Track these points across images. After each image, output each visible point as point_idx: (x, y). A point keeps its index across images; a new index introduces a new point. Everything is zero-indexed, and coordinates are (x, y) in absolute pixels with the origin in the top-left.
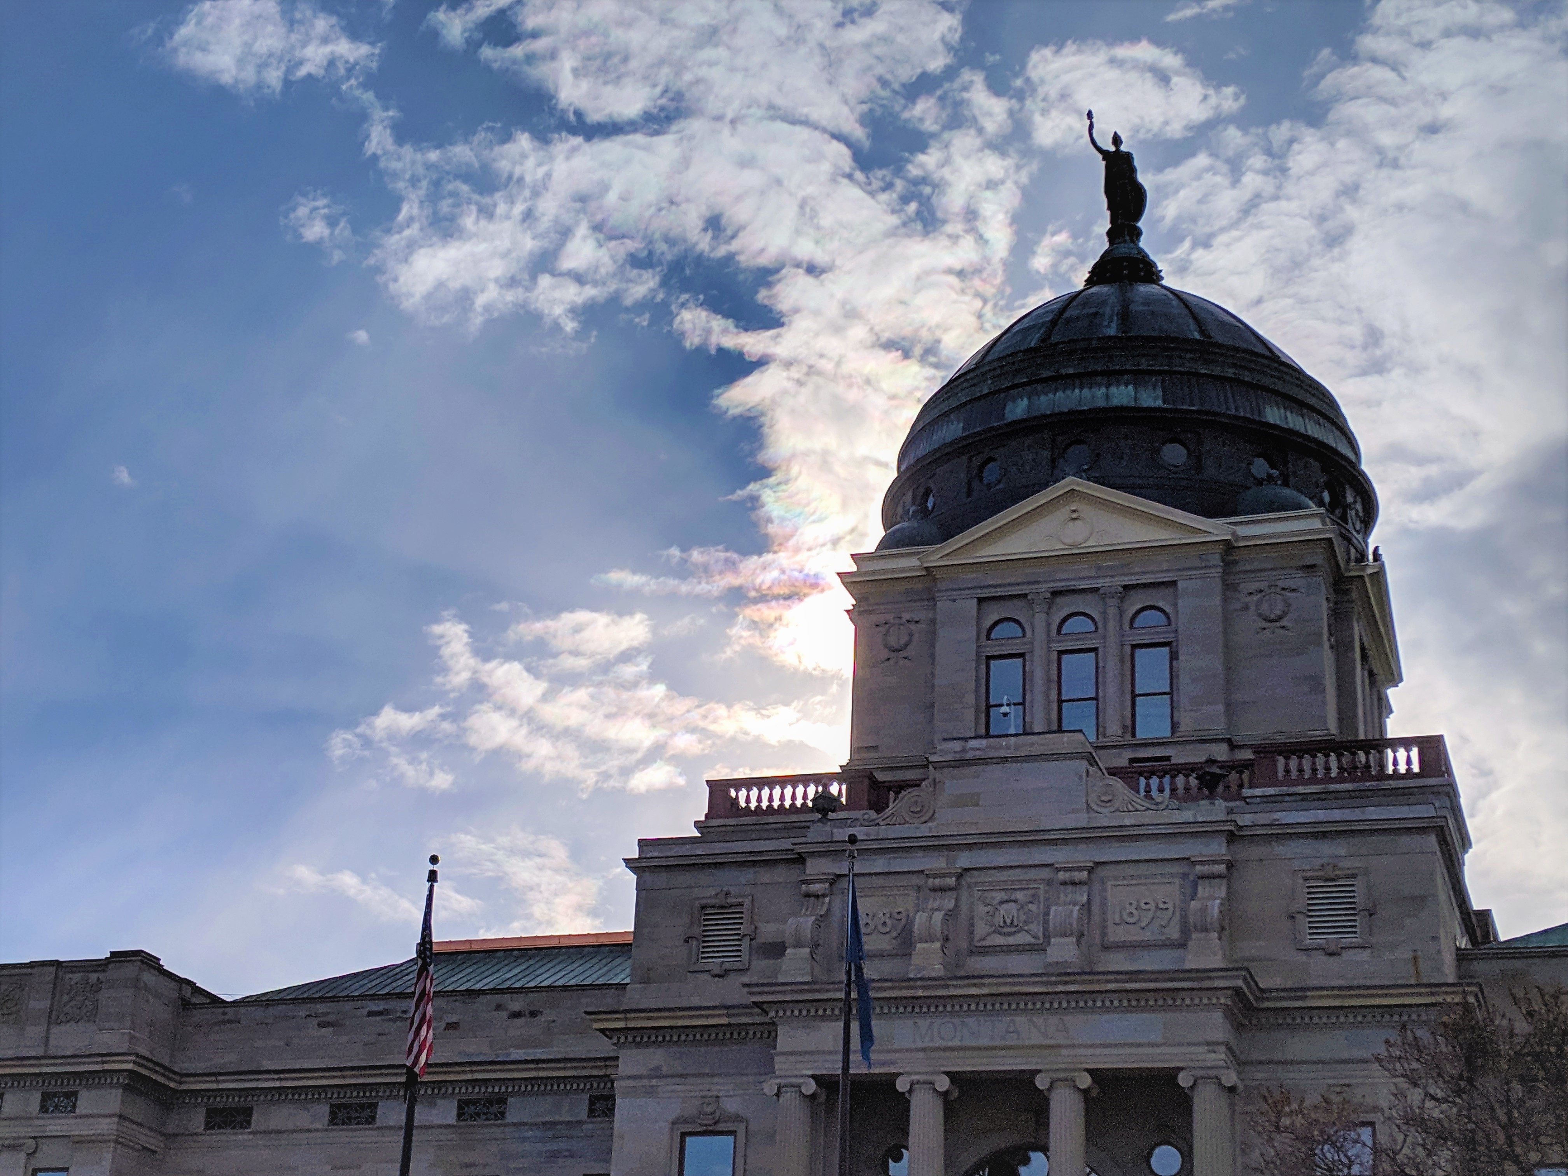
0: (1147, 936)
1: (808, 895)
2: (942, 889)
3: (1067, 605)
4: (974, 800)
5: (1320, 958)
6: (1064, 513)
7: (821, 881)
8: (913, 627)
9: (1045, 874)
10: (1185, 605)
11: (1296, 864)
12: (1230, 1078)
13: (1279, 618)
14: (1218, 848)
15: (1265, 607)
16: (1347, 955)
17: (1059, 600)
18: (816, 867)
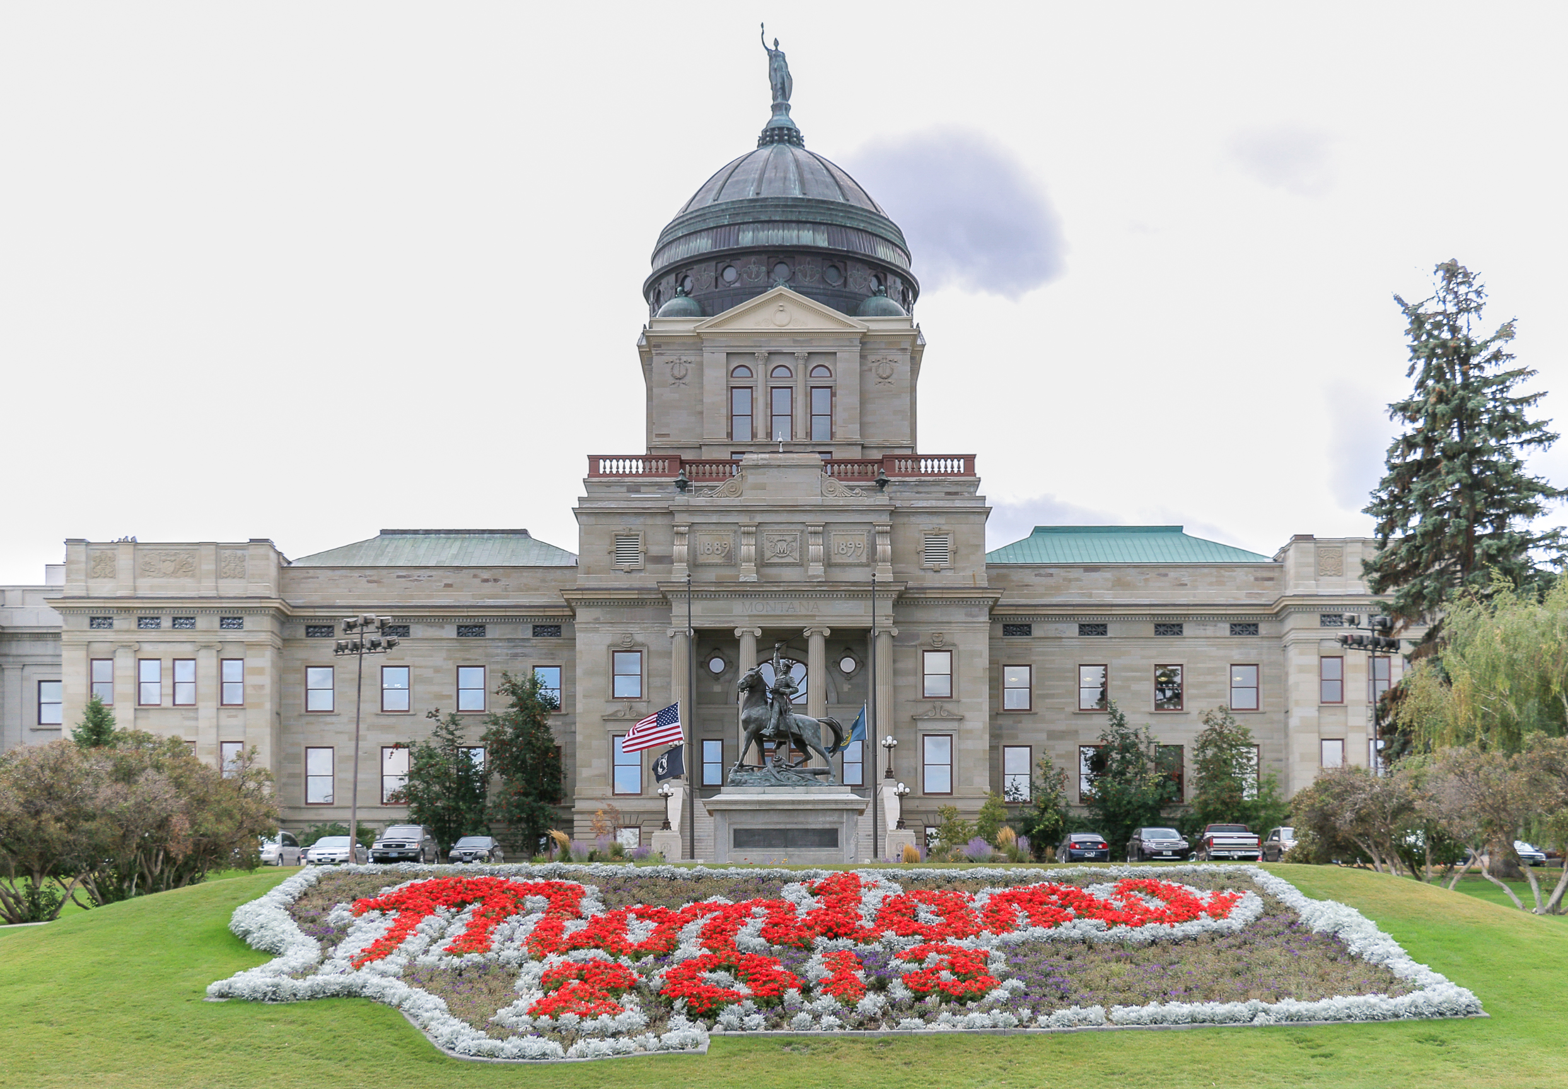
0: (850, 560)
1: (677, 533)
2: (748, 533)
3: (777, 361)
4: (763, 487)
5: (930, 574)
6: (773, 308)
7: (685, 526)
8: (688, 365)
9: (800, 527)
10: (840, 366)
11: (921, 527)
12: (895, 632)
13: (888, 377)
14: (885, 518)
15: (880, 371)
16: (943, 573)
17: (773, 357)
18: (679, 518)
